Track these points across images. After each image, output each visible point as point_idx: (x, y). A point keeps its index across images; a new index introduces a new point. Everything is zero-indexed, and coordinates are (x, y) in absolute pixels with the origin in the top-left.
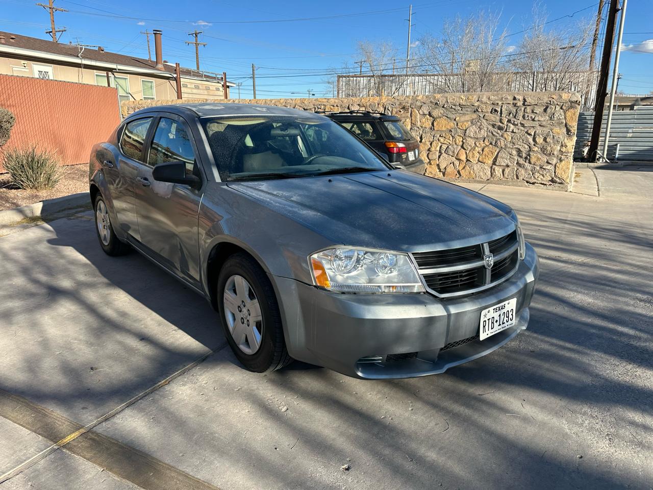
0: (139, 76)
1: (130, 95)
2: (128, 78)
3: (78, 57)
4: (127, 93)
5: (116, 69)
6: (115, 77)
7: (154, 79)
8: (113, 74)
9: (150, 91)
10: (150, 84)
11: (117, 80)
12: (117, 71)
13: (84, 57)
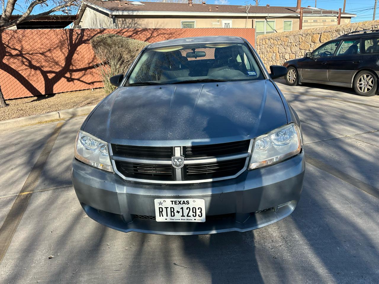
0: (283, 19)
1: (275, 31)
2: (275, 21)
3: (246, 12)
4: (273, 30)
5: (267, 17)
6: (267, 21)
7: (292, 19)
8: (266, 20)
9: (290, 27)
10: (289, 23)
11: (268, 23)
12: (268, 17)
13: (249, 12)
